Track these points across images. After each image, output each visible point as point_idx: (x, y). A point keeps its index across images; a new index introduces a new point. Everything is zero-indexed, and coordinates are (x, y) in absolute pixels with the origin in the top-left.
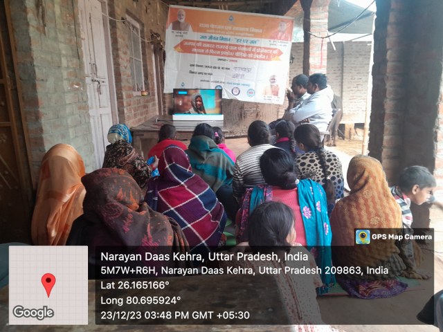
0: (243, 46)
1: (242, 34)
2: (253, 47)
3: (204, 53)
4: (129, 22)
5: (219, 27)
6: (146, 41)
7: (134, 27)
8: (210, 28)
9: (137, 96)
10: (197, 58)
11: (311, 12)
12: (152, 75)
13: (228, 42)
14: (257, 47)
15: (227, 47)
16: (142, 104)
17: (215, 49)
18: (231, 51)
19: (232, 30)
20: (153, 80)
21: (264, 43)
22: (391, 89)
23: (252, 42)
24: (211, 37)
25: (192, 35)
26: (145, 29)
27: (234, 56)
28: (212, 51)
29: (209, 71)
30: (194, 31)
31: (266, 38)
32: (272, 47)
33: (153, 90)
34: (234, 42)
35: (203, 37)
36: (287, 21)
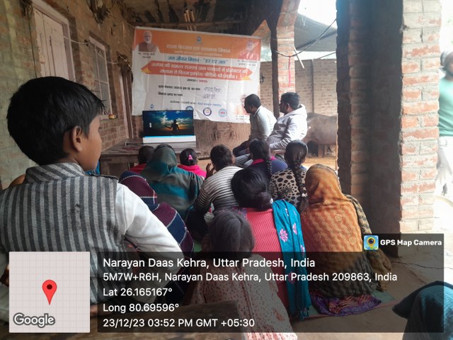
0: (212, 66)
1: (210, 54)
2: (222, 67)
3: (173, 74)
4: (93, 45)
5: (187, 48)
6: (113, 63)
7: (99, 49)
8: (178, 49)
9: (104, 120)
10: (166, 80)
11: (278, 32)
12: (120, 98)
13: (197, 63)
14: (227, 67)
15: (196, 68)
16: (110, 128)
17: (184, 70)
18: (200, 71)
19: (200, 51)
20: (121, 103)
21: (232, 63)
22: (356, 105)
23: (221, 62)
24: (179, 58)
25: (159, 56)
26: (111, 51)
27: (204, 77)
28: (181, 72)
29: (179, 91)
30: (161, 52)
31: (235, 57)
32: (241, 66)
33: (122, 113)
34: (203, 62)
35: (170, 58)
36: (255, 41)
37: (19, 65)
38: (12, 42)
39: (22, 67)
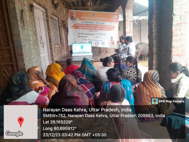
0: (99, 25)
1: (98, 20)
2: (103, 25)
3: (84, 29)
4: (53, 18)
5: (89, 18)
6: (60, 25)
7: (55, 19)
8: (86, 19)
9: (57, 47)
10: (81, 31)
11: (126, 11)
12: (63, 38)
13: (93, 24)
14: (105, 25)
15: (93, 26)
16: (60, 50)
17: (88, 27)
18: (94, 27)
19: (94, 19)
20: (63, 40)
21: (107, 23)
22: (155, 43)
23: (103, 23)
24: (86, 22)
25: (78, 22)
26: (59, 20)
27: (96, 29)
28: (87, 28)
29: (86, 35)
30: (79, 20)
31: (108, 21)
32: (111, 25)
33: (64, 44)
34: (95, 24)
35: (83, 22)
37: (30, 30)
38: (28, 22)
39: (31, 31)
